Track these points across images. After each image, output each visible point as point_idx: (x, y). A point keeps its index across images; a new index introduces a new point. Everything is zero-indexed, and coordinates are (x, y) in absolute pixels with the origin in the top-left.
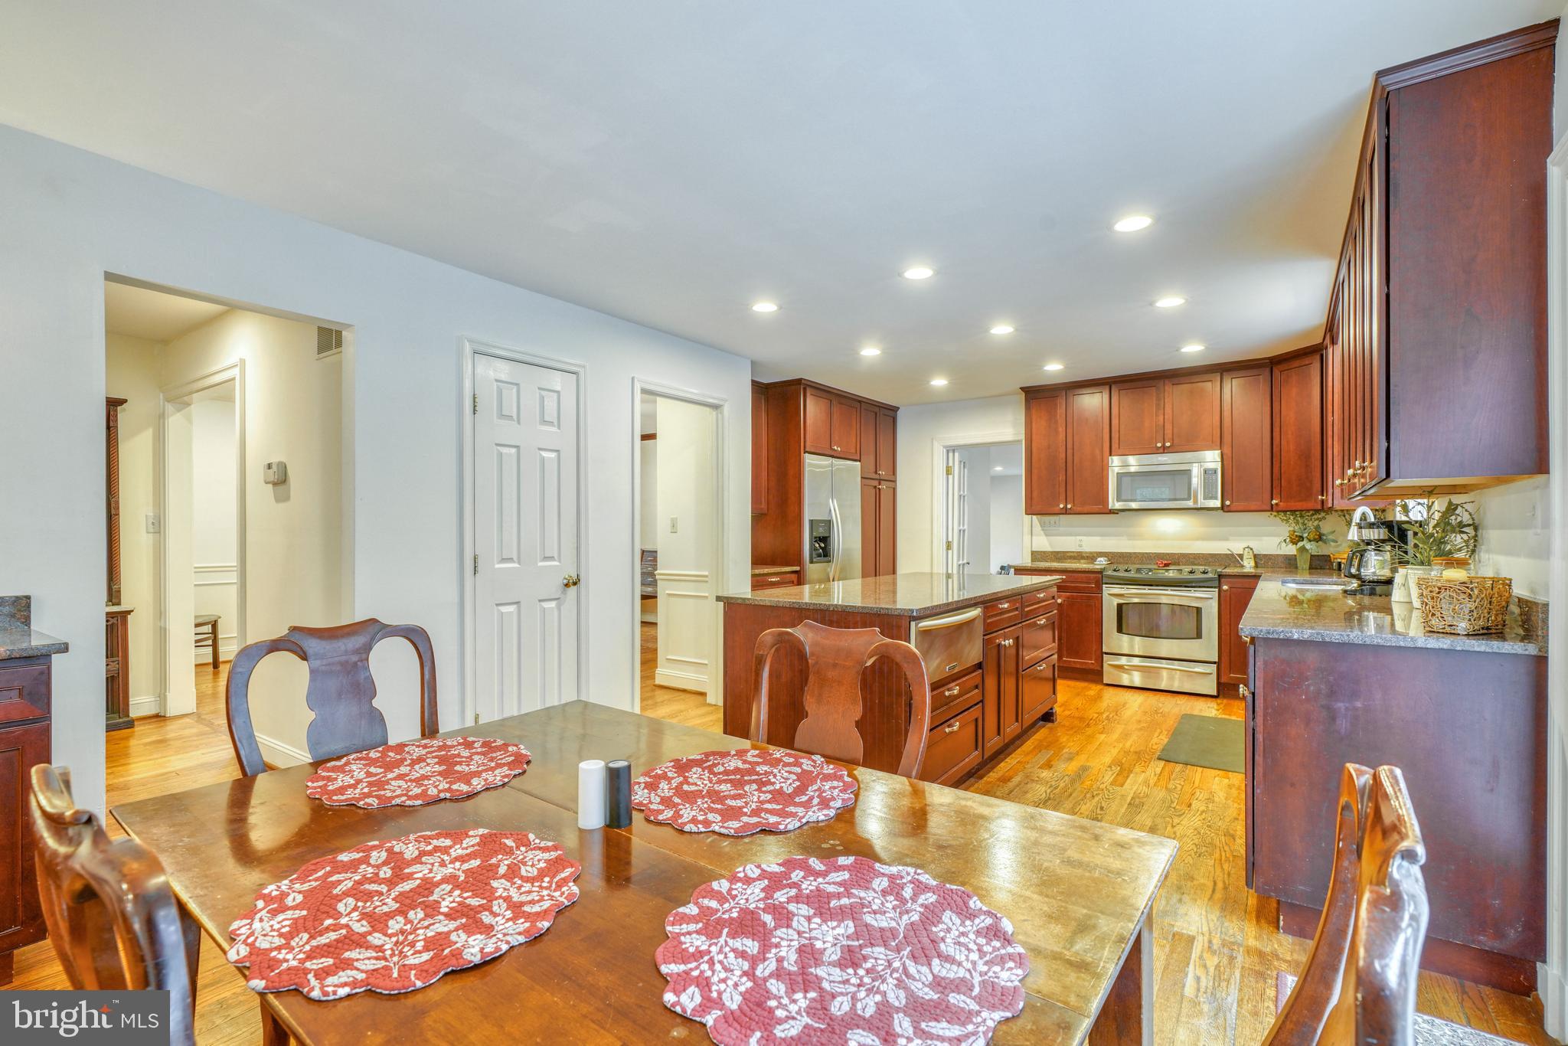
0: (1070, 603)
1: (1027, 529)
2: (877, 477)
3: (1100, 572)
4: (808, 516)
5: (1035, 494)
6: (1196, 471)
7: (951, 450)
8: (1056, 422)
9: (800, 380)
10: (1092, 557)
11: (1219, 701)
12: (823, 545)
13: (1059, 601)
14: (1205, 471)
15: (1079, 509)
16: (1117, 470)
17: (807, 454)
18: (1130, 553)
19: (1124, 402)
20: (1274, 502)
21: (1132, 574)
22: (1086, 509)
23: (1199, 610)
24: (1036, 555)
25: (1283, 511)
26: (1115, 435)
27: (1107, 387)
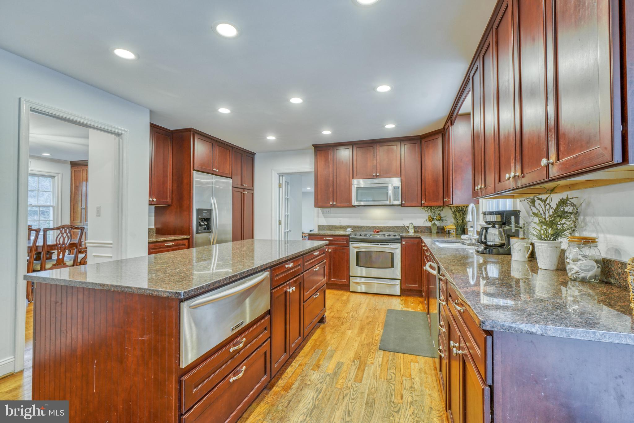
0: (335, 252)
1: (316, 215)
2: (243, 187)
3: (349, 236)
4: (196, 206)
5: (319, 197)
6: (390, 187)
7: (281, 175)
8: (329, 162)
9: (191, 129)
10: (344, 228)
11: (402, 298)
12: (206, 223)
13: (330, 250)
14: (394, 187)
15: (339, 205)
16: (356, 186)
17: (195, 172)
18: (361, 226)
19: (359, 153)
20: (423, 202)
21: (363, 237)
22: (342, 205)
23: (392, 254)
24: (320, 227)
25: (426, 207)
26: (355, 169)
27: (352, 146)
